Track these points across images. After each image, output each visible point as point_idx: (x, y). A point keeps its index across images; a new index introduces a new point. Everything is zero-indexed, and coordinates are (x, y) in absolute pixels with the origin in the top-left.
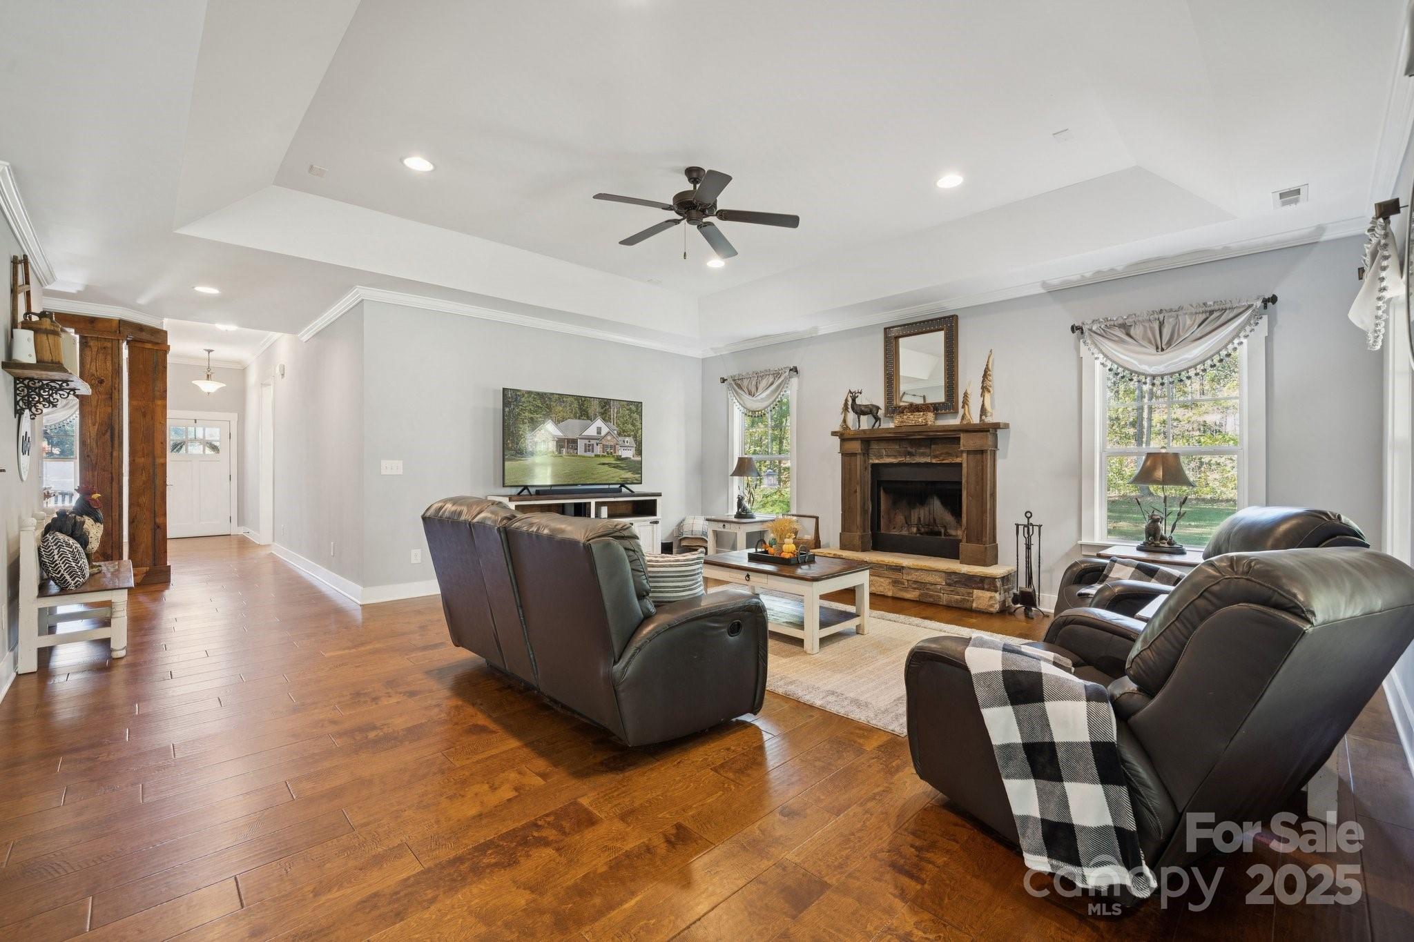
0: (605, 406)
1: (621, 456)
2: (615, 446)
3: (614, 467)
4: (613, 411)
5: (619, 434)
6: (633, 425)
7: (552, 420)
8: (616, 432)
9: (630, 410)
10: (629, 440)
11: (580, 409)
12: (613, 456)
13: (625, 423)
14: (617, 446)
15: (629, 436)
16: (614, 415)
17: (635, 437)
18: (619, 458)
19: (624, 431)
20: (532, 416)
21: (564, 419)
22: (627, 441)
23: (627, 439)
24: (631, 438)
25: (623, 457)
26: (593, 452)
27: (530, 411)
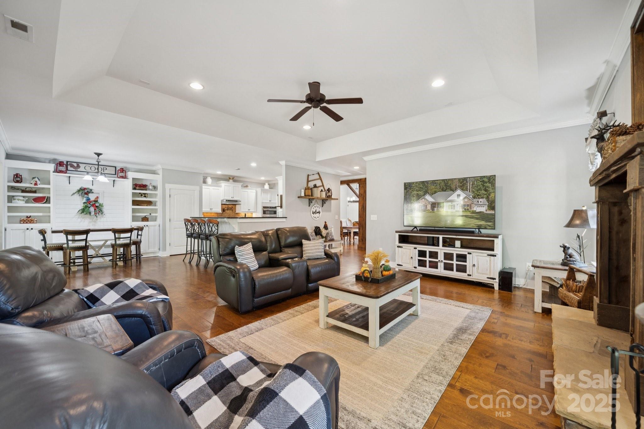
0: (463, 182)
1: (475, 211)
2: (471, 205)
3: (470, 218)
4: (470, 184)
5: (474, 197)
6: (486, 190)
7: (429, 194)
8: (471, 196)
9: (483, 181)
10: (483, 201)
11: (446, 185)
12: (470, 211)
13: (480, 189)
14: (472, 205)
15: (483, 198)
16: (470, 187)
17: (488, 198)
18: (474, 212)
19: (478, 195)
20: (418, 193)
21: (435, 192)
22: (481, 202)
23: (481, 200)
24: (484, 199)
25: (477, 211)
26: (454, 209)
27: (417, 191)
